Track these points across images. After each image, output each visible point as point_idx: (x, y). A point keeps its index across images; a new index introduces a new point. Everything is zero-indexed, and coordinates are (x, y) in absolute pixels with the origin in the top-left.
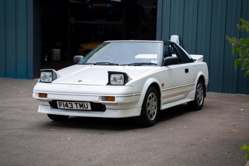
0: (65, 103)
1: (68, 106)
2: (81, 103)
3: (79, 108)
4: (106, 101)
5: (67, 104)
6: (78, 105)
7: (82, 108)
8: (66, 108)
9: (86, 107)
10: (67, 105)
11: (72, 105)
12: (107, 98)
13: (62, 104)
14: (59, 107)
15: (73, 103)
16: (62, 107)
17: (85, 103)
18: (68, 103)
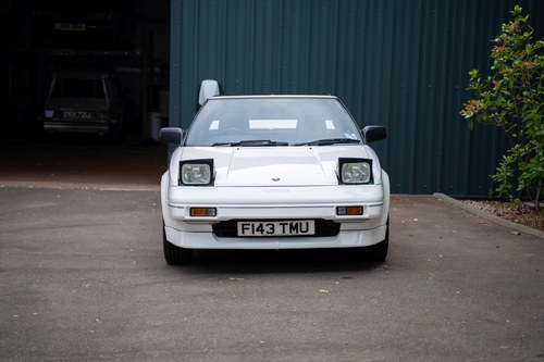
0: (257, 225)
1: (262, 231)
2: (294, 223)
3: (287, 232)
4: (347, 214)
5: (261, 225)
6: (287, 228)
7: (294, 233)
8: (259, 234)
9: (304, 229)
10: (260, 229)
11: (273, 228)
12: (349, 210)
13: (250, 227)
14: (240, 233)
15: (276, 224)
16: (248, 233)
17: (304, 223)
18: (265, 224)
